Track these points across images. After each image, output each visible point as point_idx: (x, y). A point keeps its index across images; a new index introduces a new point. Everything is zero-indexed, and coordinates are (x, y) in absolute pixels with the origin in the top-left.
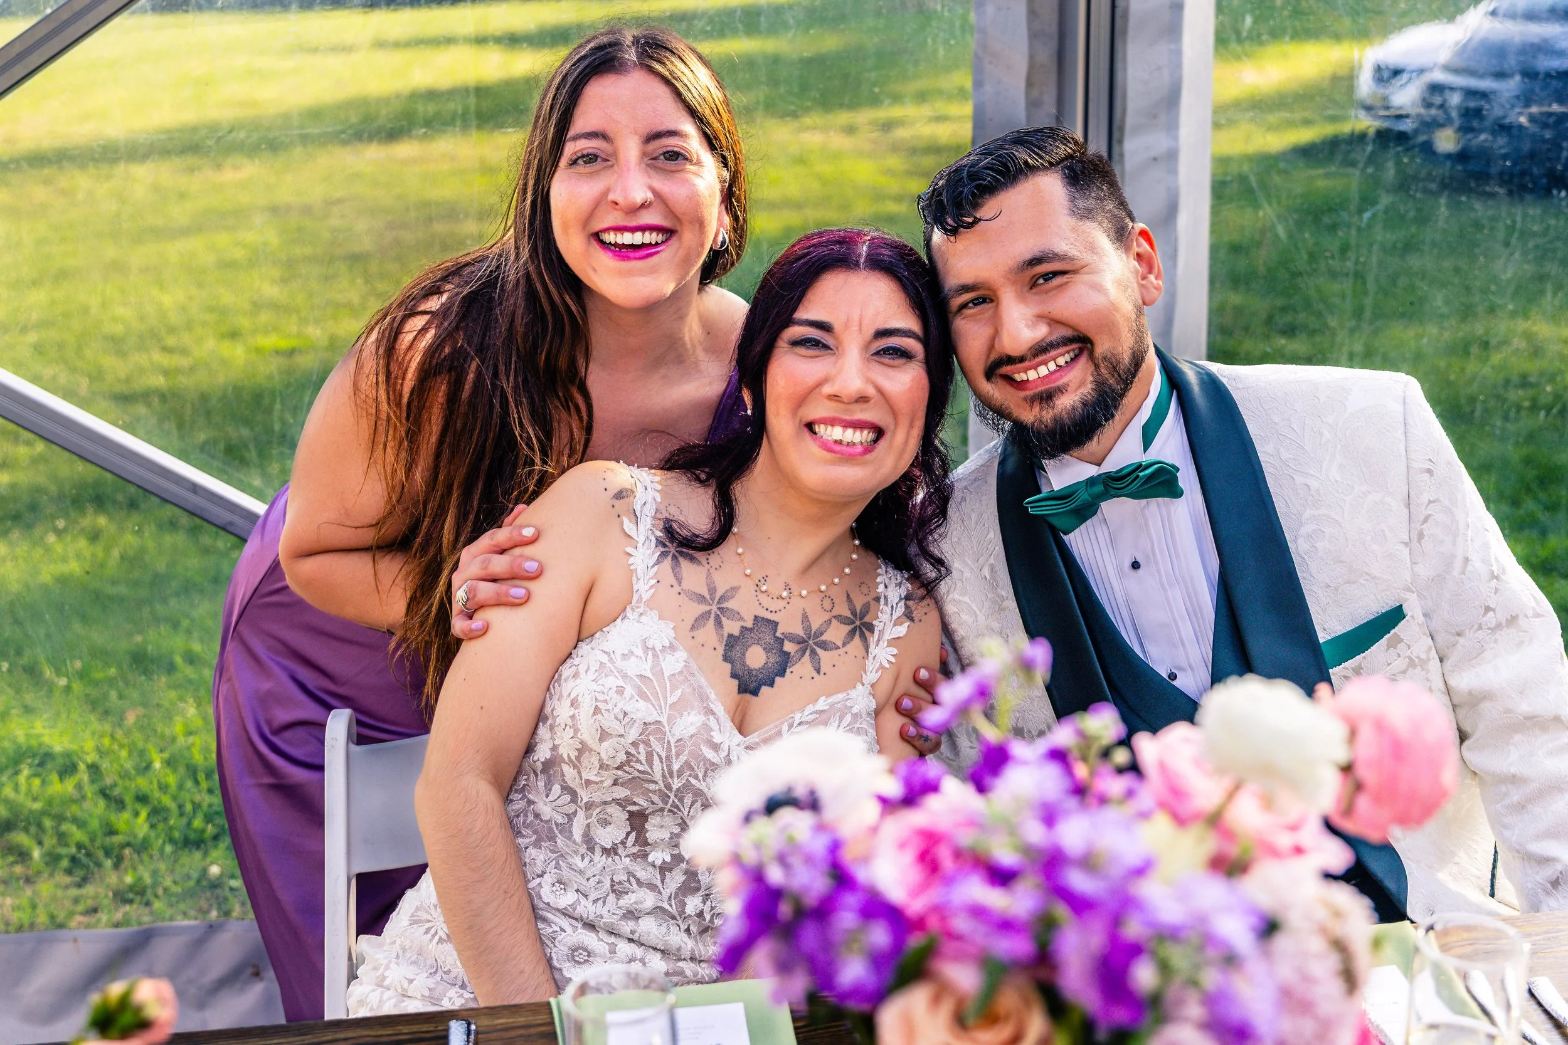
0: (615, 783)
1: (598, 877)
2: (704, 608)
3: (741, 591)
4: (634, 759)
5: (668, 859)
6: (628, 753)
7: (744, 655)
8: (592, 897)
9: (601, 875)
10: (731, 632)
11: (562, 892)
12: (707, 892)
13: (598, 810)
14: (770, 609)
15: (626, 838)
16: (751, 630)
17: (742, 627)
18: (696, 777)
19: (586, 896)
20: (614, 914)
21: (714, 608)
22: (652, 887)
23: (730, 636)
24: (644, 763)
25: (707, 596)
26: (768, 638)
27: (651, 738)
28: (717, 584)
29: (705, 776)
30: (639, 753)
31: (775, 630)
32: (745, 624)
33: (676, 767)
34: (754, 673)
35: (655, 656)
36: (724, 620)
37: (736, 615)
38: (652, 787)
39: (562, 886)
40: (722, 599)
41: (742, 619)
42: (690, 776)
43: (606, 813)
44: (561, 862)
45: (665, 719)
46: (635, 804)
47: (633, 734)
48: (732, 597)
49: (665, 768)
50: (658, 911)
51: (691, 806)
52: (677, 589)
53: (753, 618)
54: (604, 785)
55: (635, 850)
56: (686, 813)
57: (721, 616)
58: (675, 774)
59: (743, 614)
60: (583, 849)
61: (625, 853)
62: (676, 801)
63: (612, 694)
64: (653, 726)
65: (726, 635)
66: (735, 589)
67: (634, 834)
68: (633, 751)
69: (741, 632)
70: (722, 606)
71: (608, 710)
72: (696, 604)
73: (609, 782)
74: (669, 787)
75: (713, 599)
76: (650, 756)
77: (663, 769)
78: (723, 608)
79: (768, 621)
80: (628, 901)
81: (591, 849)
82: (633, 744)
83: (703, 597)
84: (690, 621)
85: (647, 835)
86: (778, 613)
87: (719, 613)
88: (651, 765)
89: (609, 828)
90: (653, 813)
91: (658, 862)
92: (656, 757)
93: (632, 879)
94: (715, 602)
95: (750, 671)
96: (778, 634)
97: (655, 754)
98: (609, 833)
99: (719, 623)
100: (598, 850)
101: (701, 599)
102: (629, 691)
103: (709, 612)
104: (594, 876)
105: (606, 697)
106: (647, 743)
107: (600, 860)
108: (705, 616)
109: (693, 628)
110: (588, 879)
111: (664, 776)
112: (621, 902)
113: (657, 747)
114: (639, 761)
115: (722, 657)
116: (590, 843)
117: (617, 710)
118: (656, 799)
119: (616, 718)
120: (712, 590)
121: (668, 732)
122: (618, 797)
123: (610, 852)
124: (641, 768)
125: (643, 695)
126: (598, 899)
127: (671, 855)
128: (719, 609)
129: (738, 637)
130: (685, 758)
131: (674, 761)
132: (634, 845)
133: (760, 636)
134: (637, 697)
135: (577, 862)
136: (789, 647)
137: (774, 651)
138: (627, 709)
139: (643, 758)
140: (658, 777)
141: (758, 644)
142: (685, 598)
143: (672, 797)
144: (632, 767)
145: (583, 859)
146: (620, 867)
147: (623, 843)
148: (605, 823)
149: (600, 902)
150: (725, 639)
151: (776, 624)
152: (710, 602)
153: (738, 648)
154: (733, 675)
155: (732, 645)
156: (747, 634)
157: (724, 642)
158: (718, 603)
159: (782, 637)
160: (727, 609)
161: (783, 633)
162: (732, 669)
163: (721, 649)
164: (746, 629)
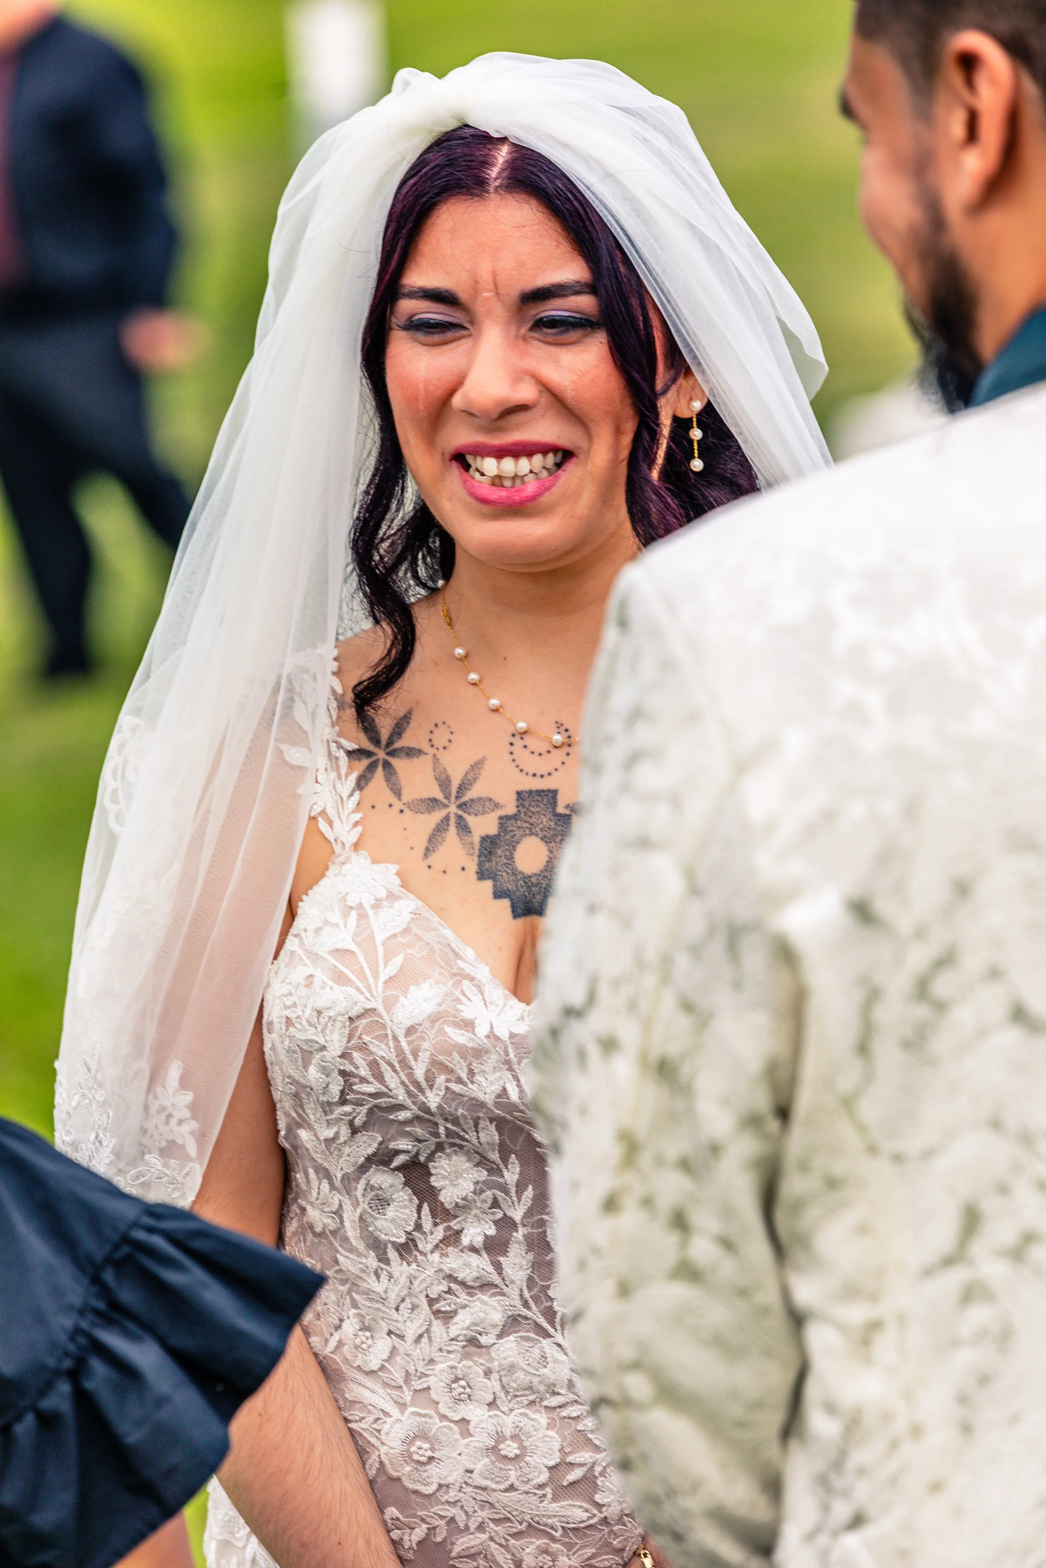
0: (354, 1131)
1: (408, 1300)
2: (438, 815)
3: (487, 765)
4: (357, 1080)
5: (492, 1231)
6: (343, 1073)
7: (511, 858)
8: (411, 1334)
9: (410, 1294)
10: (483, 834)
11: (370, 1342)
13: (361, 1186)
14: (539, 774)
15: (419, 1218)
16: (515, 817)
17: (501, 818)
18: (459, 1081)
19: (401, 1337)
20: (449, 1352)
21: (453, 809)
22: (485, 1286)
23: (484, 839)
24: (371, 1079)
25: (440, 796)
26: (545, 820)
27: (366, 1038)
28: (450, 771)
29: (471, 1073)
30: (357, 1068)
31: (554, 804)
32: (504, 812)
33: (420, 1072)
34: (534, 880)
35: (362, 916)
36: (471, 820)
37: (487, 804)
38: (403, 1115)
39: (368, 1334)
40: (463, 788)
41: (497, 806)
42: (448, 1081)
43: (372, 1188)
44: (354, 1295)
45: (380, 1002)
46: (397, 1152)
47: (336, 1042)
48: (475, 779)
49: (404, 1078)
50: (513, 1323)
51: (476, 1125)
52: (398, 805)
53: (515, 796)
54: (342, 1139)
55: (440, 1233)
56: (475, 1141)
57: (465, 816)
58: (424, 1084)
59: (498, 798)
60: (372, 1261)
61: (429, 1247)
62: (449, 1126)
63: (303, 991)
64: (364, 1022)
65: (477, 840)
66: (477, 766)
67: (426, 1208)
68: (349, 1068)
69: (502, 826)
70: (465, 799)
71: (298, 1017)
72: (426, 816)
73: (345, 1132)
74: (426, 1109)
75: (448, 796)
76: (374, 1065)
77: (403, 1083)
78: (464, 804)
79: (540, 792)
80: (462, 1322)
81: (383, 1259)
82: (343, 1056)
83: (434, 800)
84: (421, 843)
85: (441, 1198)
86: (555, 775)
87: (460, 813)
88: (379, 1076)
89: (391, 1212)
90: (431, 1157)
91: (479, 1241)
92: (384, 1067)
93: (454, 1286)
94: (453, 798)
95: (526, 878)
96: (561, 809)
97: (380, 1061)
98: (393, 1221)
99: (463, 828)
100: (392, 1254)
101: (433, 804)
102: (320, 976)
103: (447, 819)
104: (403, 1300)
105: (294, 998)
106: (363, 1048)
107: (399, 1268)
108: (441, 828)
109: (428, 852)
110: (397, 1309)
111: (409, 1093)
112: (454, 1331)
113: (382, 1050)
114: (363, 1080)
115: (475, 876)
116: (378, 1247)
117: (308, 1011)
118: (419, 1131)
119: (310, 1024)
120: (444, 783)
121: (389, 1023)
122: (370, 1151)
123: (407, 1249)
124: (369, 1089)
125: (340, 979)
126: (421, 1336)
127: (496, 1222)
128: (460, 807)
129: (497, 836)
130: (428, 1054)
131: (413, 1063)
132: (436, 1224)
133: (533, 820)
134: (330, 983)
135: (372, 1283)
137: (558, 839)
138: (320, 1004)
139: (364, 1072)
140: (401, 1096)
141: (531, 834)
142: (412, 813)
143: (440, 1121)
144: (359, 1093)
145: (378, 1276)
146: (430, 1271)
147: (418, 1227)
148: (381, 1202)
149: (425, 1340)
150: (477, 846)
151: (554, 793)
152: (446, 801)
153: (499, 852)
154: (498, 894)
155: (490, 853)
156: (511, 825)
157: (477, 853)
158: (457, 797)
159: (567, 812)
160: (472, 800)
161: (568, 806)
162: (495, 886)
163: (472, 866)
164: (508, 818)
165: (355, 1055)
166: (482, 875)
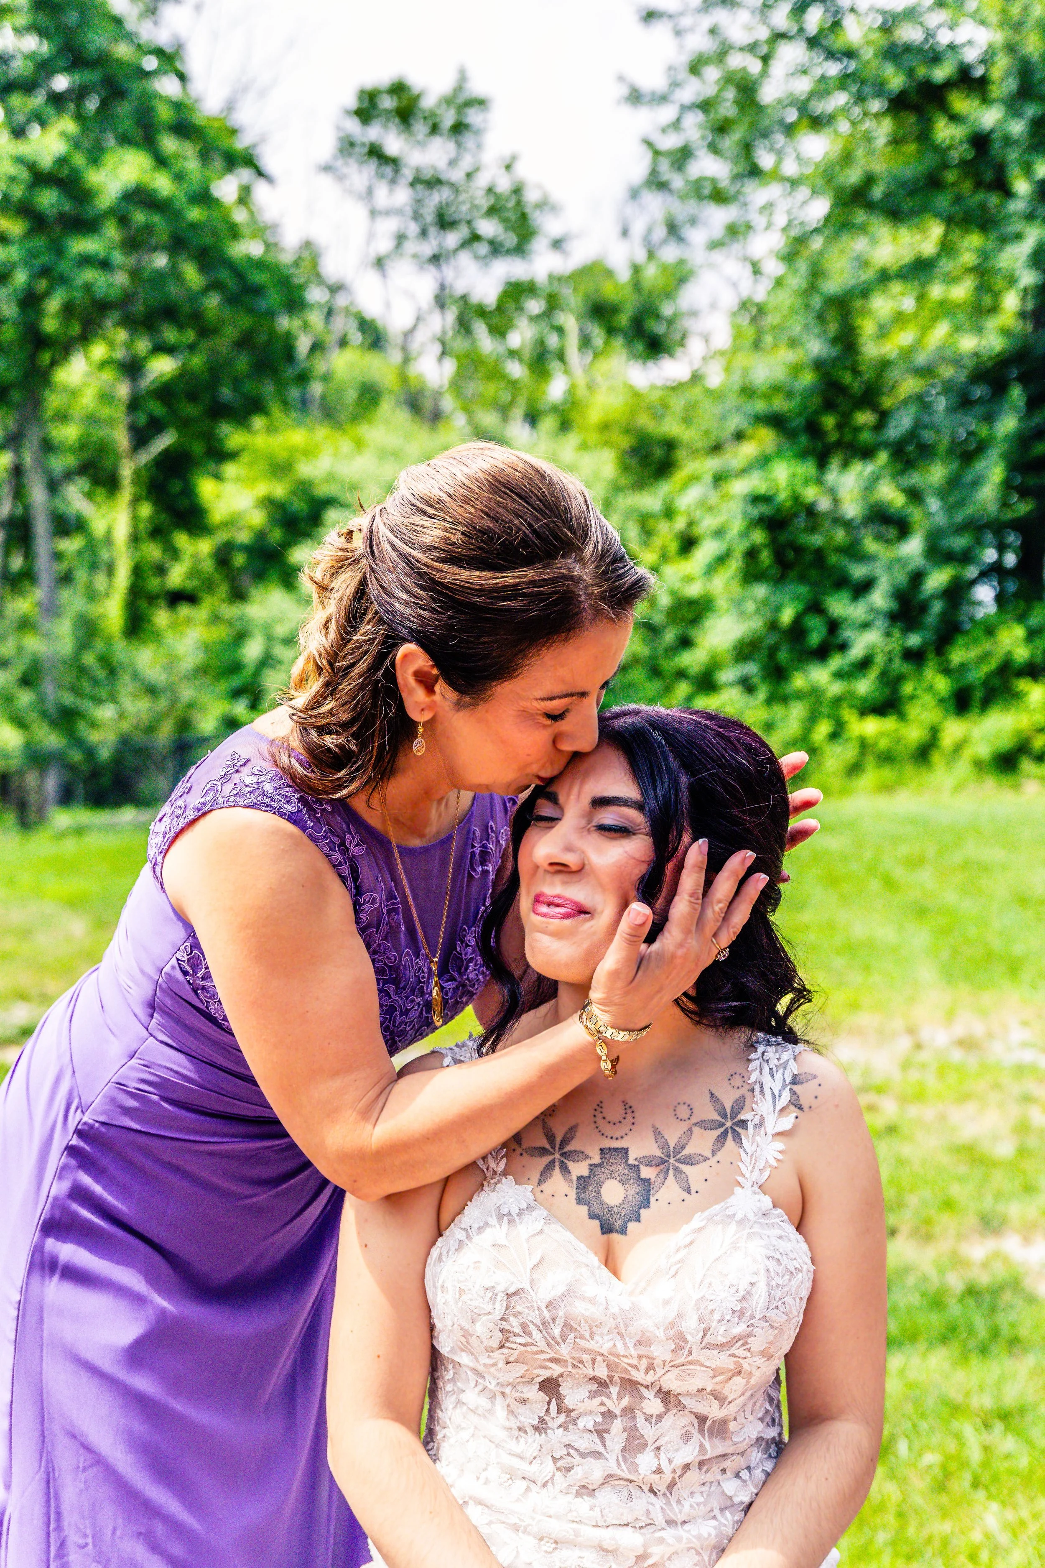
0: (508, 1362)
1: (538, 1458)
2: (547, 1159)
3: (580, 1127)
4: (511, 1335)
5: (599, 1419)
6: (502, 1329)
7: (599, 1193)
8: (540, 1481)
9: (540, 1455)
10: (580, 1175)
12: (655, 1446)
13: (510, 1390)
14: (615, 1137)
15: (549, 1408)
16: (600, 1165)
17: (590, 1165)
19: (534, 1482)
21: (557, 1156)
22: (595, 1453)
23: (580, 1178)
24: (523, 1335)
25: (548, 1146)
26: (621, 1168)
27: (519, 1308)
28: (554, 1131)
29: (592, 1333)
30: (513, 1327)
31: (627, 1157)
32: (592, 1162)
33: (557, 1332)
34: (616, 1210)
35: (511, 1221)
36: (570, 1165)
37: (581, 1155)
40: (564, 1142)
41: (588, 1156)
42: (576, 1337)
45: (527, 1285)
47: (500, 1308)
48: (572, 1136)
49: (546, 1335)
51: (593, 1363)
52: (519, 1150)
53: (600, 1150)
54: (500, 1368)
55: (562, 1418)
56: (591, 1372)
57: (566, 1161)
58: (559, 1339)
59: (588, 1151)
61: (554, 1425)
64: (516, 1297)
65: (575, 1178)
66: (573, 1127)
67: (554, 1402)
68: (506, 1327)
69: (591, 1170)
70: (565, 1150)
72: (537, 1159)
74: (560, 1354)
75: (553, 1148)
76: (524, 1326)
77: (544, 1338)
78: (565, 1153)
79: (617, 1148)
82: (503, 1319)
83: (543, 1149)
85: (566, 1400)
86: (626, 1138)
87: (562, 1159)
90: (561, 1376)
91: (591, 1425)
92: (531, 1326)
94: (556, 1149)
95: (610, 1207)
96: (631, 1161)
97: (529, 1323)
99: (565, 1171)
101: (543, 1151)
103: (553, 1162)
106: (517, 1314)
108: (549, 1169)
109: (540, 1182)
111: (549, 1344)
113: (529, 1316)
114: (516, 1334)
115: (575, 1202)
120: (550, 1138)
121: (535, 1298)
123: (540, 1427)
124: (522, 1341)
128: (562, 1155)
129: (589, 1177)
131: (552, 1325)
132: (558, 1413)
133: (613, 1167)
136: (646, 1172)
137: (632, 1181)
139: (517, 1330)
141: (612, 1177)
142: (528, 1157)
143: (569, 1360)
147: (548, 1414)
148: (523, 1400)
150: (575, 1182)
151: (626, 1150)
152: (552, 1150)
153: (591, 1188)
154: (592, 1216)
155: (584, 1188)
156: (598, 1171)
157: (575, 1186)
158: (560, 1149)
159: (636, 1163)
160: (570, 1152)
161: (636, 1159)
162: (589, 1210)
163: (573, 1194)
164: (595, 1165)
165: (511, 1318)
166: (579, 1201)
